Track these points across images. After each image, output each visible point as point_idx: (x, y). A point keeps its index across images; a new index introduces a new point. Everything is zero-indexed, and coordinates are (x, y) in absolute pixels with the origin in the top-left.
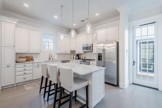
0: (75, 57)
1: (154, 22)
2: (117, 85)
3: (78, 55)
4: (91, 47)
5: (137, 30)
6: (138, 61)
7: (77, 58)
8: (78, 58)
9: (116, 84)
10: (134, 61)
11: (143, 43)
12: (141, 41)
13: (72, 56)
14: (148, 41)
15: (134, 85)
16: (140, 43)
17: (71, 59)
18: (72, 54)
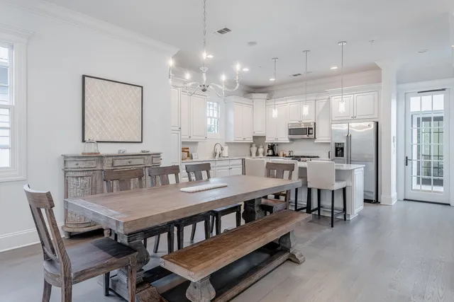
0: (261, 150)
1: (444, 90)
2: (377, 202)
3: (272, 147)
4: (312, 129)
5: (412, 99)
6: (415, 157)
7: (270, 152)
8: (274, 152)
9: (374, 198)
10: (407, 157)
11: (425, 119)
12: (421, 116)
13: (254, 149)
14: (432, 116)
15: (406, 202)
16: (418, 119)
17: (251, 155)
18: (254, 145)
